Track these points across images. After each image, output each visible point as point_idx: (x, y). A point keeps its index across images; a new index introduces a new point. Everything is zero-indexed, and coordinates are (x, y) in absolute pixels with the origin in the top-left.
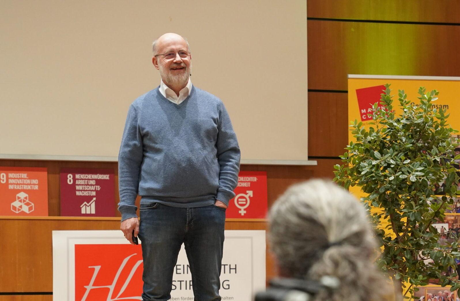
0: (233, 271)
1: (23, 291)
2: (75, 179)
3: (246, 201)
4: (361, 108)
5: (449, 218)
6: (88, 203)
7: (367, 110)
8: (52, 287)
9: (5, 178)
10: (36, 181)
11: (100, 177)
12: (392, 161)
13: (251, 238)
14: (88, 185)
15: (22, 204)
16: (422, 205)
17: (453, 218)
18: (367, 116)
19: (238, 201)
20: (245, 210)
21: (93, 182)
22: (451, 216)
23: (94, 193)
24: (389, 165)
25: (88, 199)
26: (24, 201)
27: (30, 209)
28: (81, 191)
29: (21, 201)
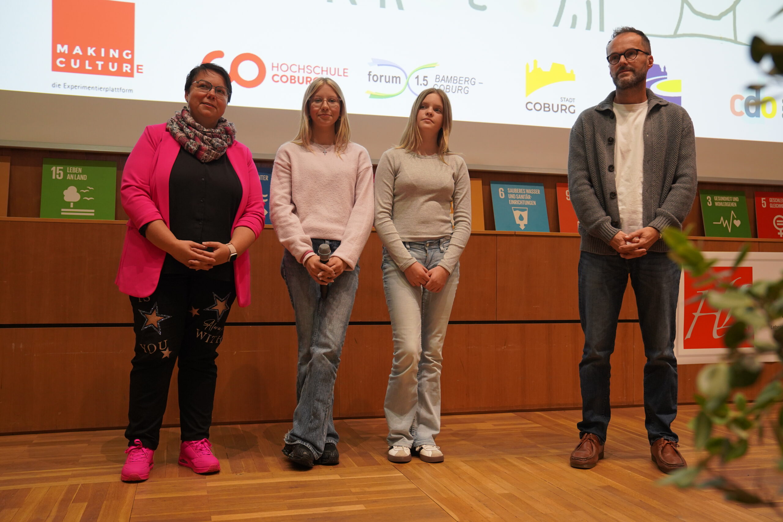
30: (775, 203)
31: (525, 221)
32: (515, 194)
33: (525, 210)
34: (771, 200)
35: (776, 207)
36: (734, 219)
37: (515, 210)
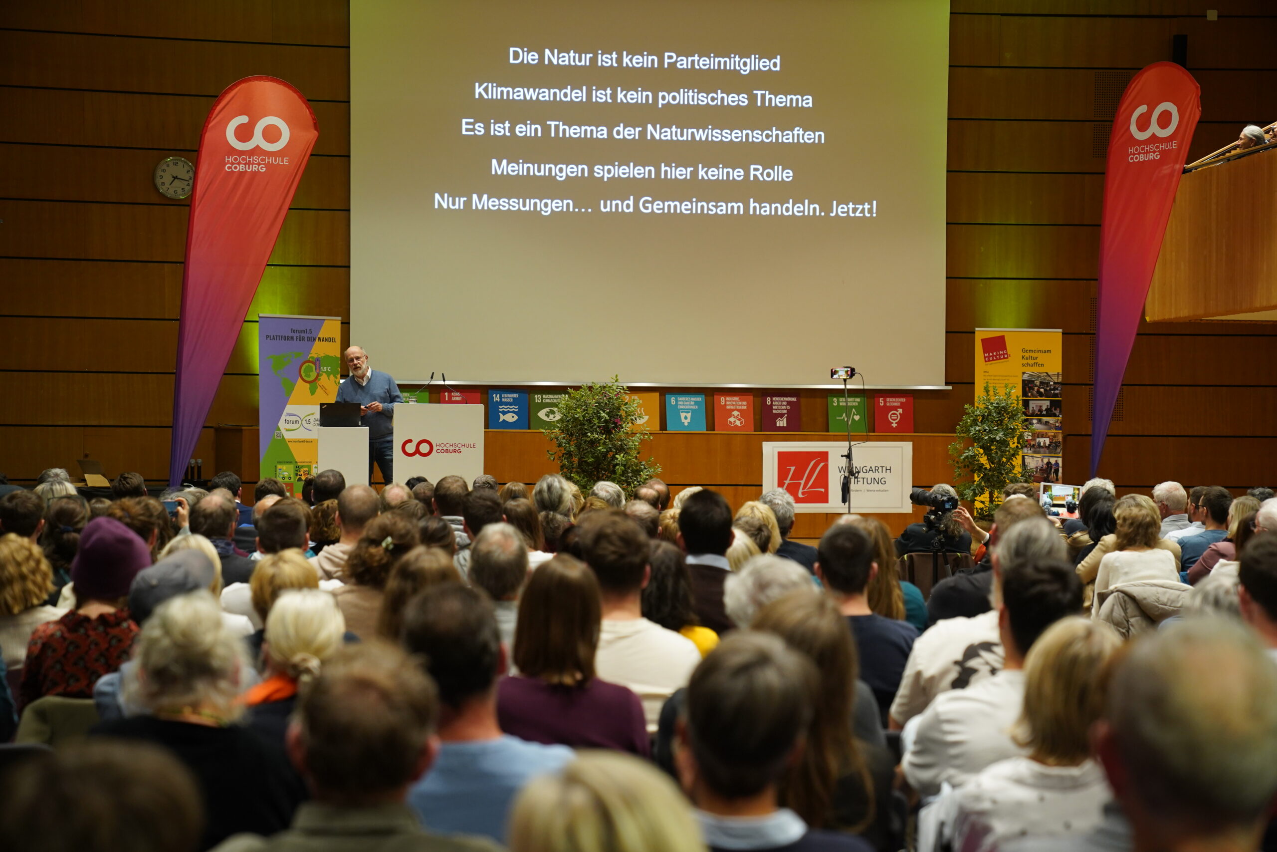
0: (888, 471)
1: (742, 484)
2: (772, 401)
3: (897, 417)
4: (985, 353)
5: (1050, 434)
6: (781, 418)
7: (989, 354)
8: (762, 481)
9: (724, 401)
10: (745, 403)
11: (790, 399)
12: (987, 428)
13: (902, 447)
14: (781, 405)
15: (736, 419)
16: (1003, 452)
17: (1053, 434)
18: (989, 359)
19: (891, 417)
20: (896, 423)
21: (785, 403)
22: (1051, 432)
23: (785, 411)
24: (985, 430)
25: (781, 415)
26: (737, 417)
27: (741, 423)
28: (777, 409)
29: (735, 417)
30: (891, 402)
31: (689, 420)
32: (683, 401)
33: (689, 412)
34: (888, 400)
35: (892, 405)
36: (854, 414)
37: (682, 412)
